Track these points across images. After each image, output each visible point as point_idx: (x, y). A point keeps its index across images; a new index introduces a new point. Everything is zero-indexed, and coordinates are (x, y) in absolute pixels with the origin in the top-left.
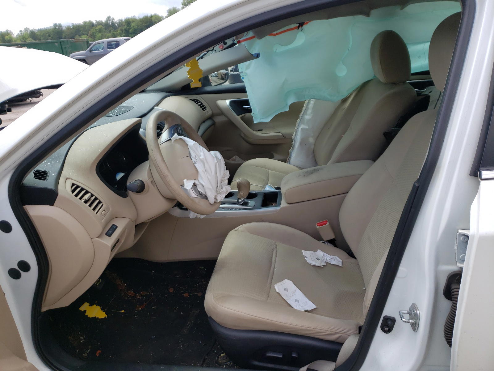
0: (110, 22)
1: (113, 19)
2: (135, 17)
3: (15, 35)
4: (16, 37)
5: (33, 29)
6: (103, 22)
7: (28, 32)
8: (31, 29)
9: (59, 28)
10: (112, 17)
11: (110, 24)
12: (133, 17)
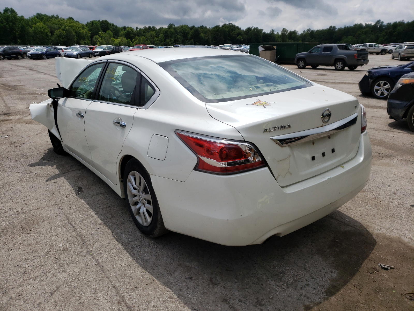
0: (379, 25)
1: (382, 22)
2: (403, 21)
3: (300, 34)
4: (299, 35)
5: (313, 30)
6: (372, 25)
7: (309, 32)
8: (312, 30)
9: (333, 30)
10: (381, 21)
11: (379, 26)
12: (402, 21)
